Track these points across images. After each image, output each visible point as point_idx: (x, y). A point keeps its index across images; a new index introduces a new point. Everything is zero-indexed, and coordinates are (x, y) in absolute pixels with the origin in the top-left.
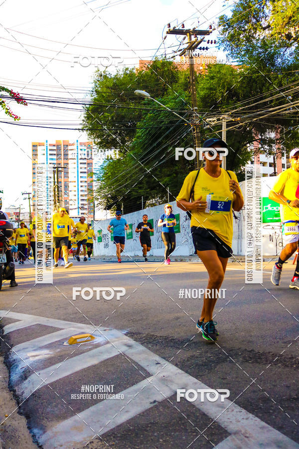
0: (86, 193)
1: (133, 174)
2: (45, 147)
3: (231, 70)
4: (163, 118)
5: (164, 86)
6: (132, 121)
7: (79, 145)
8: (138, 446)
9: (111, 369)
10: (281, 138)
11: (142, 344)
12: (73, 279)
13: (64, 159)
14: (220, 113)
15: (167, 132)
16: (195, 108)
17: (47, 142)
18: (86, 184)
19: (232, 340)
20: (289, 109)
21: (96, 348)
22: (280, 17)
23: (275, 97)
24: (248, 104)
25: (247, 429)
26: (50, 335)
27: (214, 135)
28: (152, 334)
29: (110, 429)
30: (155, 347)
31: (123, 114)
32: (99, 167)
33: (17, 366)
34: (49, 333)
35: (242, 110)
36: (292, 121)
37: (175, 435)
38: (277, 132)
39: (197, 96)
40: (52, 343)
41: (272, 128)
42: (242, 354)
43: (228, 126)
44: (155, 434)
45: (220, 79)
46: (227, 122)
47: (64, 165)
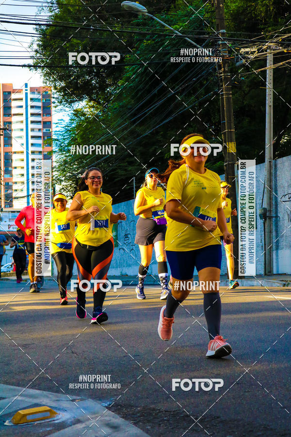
7: (29, 92)
11: (135, 424)
12: (23, 315)
13: (4, 115)
14: (263, 40)
15: (176, 71)
16: (221, 31)
18: (41, 156)
27: (253, 76)
28: (152, 406)
30: (156, 428)
32: (63, 129)
39: (225, 11)
43: (276, 61)
46: (274, 55)
47: (4, 125)
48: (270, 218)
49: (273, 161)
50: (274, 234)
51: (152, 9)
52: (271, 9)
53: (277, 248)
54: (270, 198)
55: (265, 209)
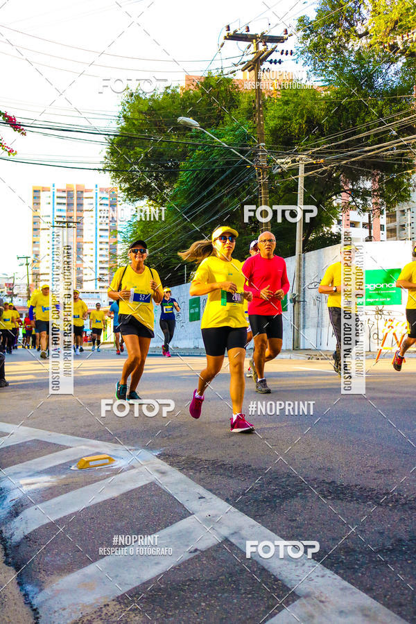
0: (107, 259)
1: (174, 233)
2: (50, 194)
3: (313, 92)
4: (217, 157)
5: (220, 112)
6: (174, 160)
7: (98, 191)
8: (171, 611)
9: (136, 503)
10: (380, 189)
11: (181, 470)
12: (89, 378)
13: (77, 210)
14: (296, 152)
15: (222, 177)
16: (262, 144)
17: (54, 186)
18: (108, 247)
19: (305, 468)
20: (392, 149)
21: (116, 474)
22: (382, 21)
23: (372, 132)
24: (336, 140)
25: (322, 589)
26: (52, 455)
27: (287, 183)
28: (194, 456)
29: (133, 587)
30: (198, 474)
31: (161, 150)
32: (126, 224)
33: (5, 498)
34: (50, 453)
35: (326, 148)
36: (396, 166)
37: (223, 596)
38: (374, 180)
39: (265, 127)
40: (55, 467)
41: (368, 175)
42: (318, 487)
43: (306, 170)
44: (196, 595)
45: (297, 105)
46: (305, 165)
47: (77, 219)
48: (299, 302)
49: (303, 255)
50: (302, 315)
51: (203, 124)
52: (304, 126)
53: (304, 328)
54: (299, 286)
55: (294, 295)
